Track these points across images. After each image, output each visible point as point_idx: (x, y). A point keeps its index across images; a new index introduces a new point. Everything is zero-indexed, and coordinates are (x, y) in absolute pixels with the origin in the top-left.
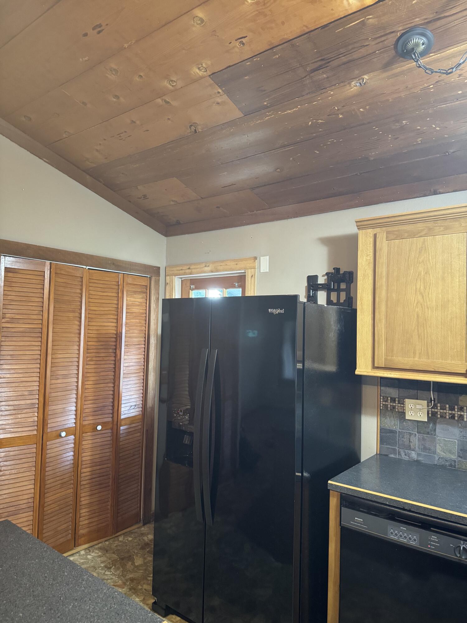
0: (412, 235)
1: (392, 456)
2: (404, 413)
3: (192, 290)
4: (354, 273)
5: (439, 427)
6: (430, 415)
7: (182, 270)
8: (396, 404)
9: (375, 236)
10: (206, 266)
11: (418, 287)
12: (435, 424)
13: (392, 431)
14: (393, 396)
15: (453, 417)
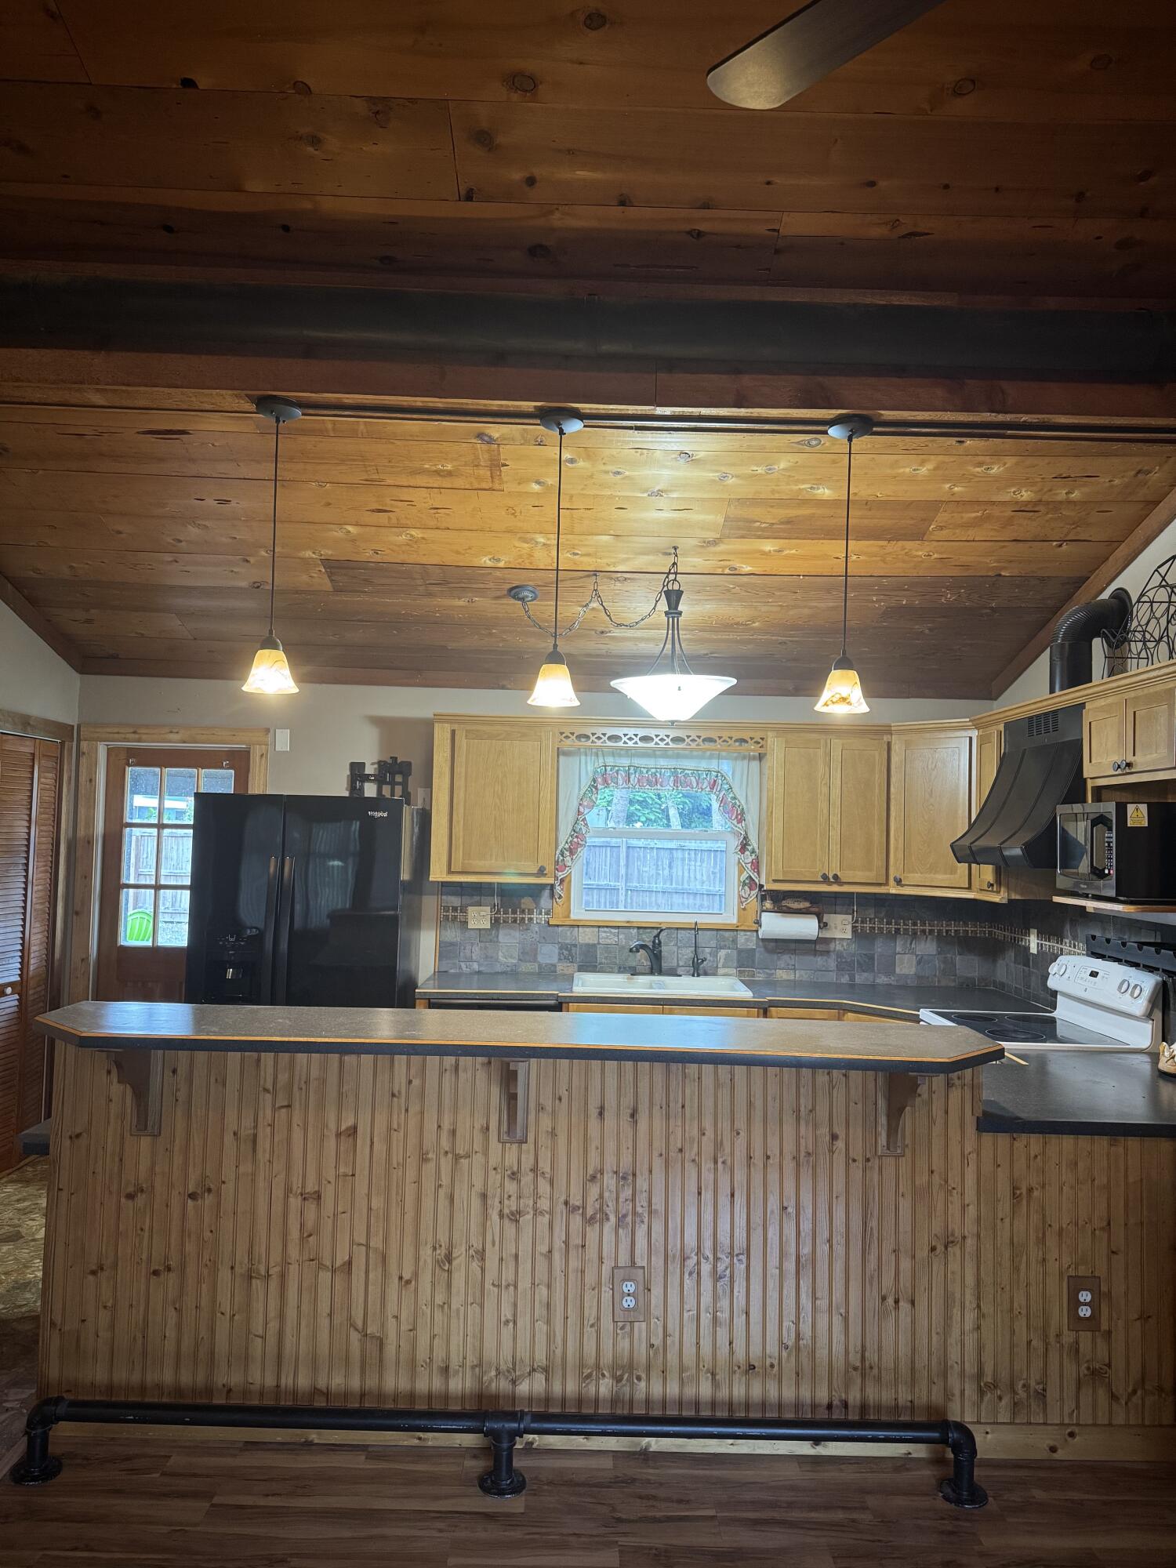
0: (491, 737)
1: (452, 971)
2: (466, 923)
3: (129, 766)
4: (413, 765)
5: (501, 932)
6: (493, 922)
7: (118, 733)
8: (458, 914)
9: (453, 732)
10: (171, 732)
11: (496, 789)
12: (498, 930)
13: (452, 944)
14: (455, 905)
15: (515, 921)
